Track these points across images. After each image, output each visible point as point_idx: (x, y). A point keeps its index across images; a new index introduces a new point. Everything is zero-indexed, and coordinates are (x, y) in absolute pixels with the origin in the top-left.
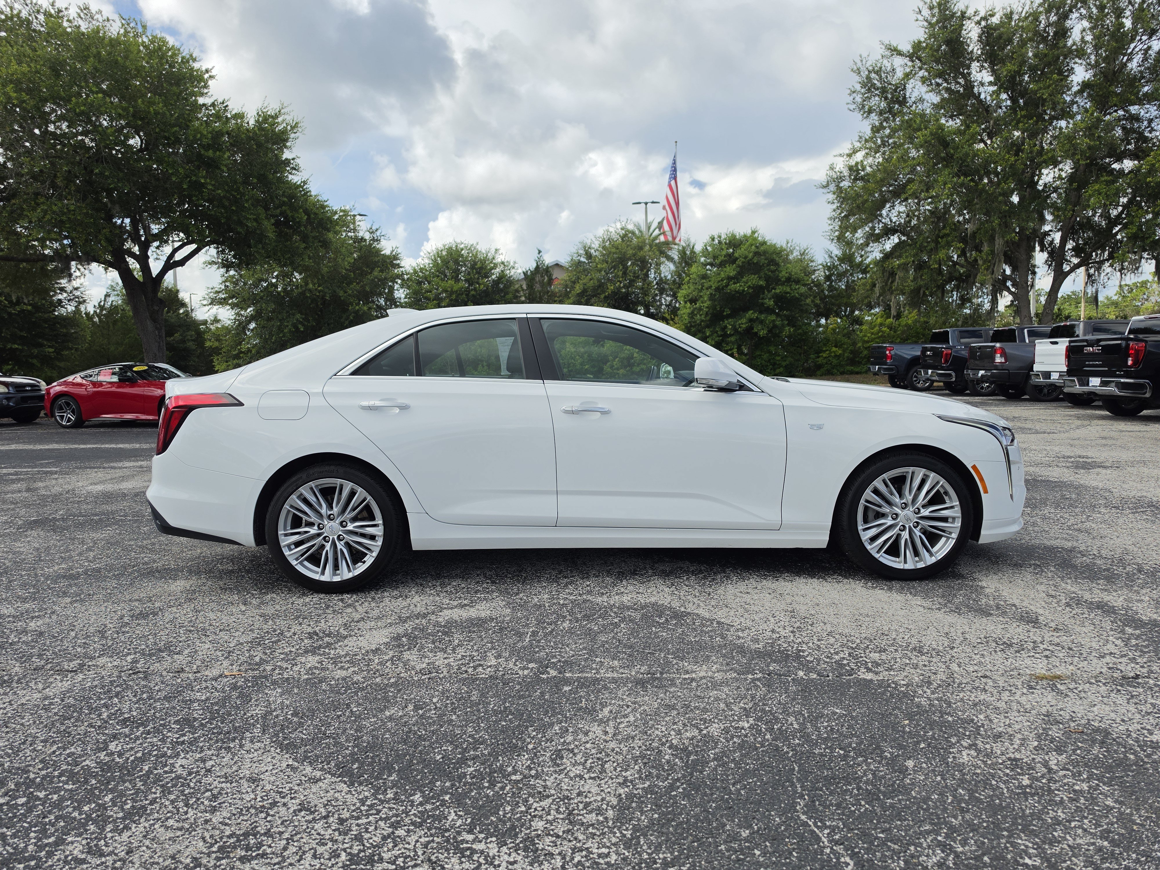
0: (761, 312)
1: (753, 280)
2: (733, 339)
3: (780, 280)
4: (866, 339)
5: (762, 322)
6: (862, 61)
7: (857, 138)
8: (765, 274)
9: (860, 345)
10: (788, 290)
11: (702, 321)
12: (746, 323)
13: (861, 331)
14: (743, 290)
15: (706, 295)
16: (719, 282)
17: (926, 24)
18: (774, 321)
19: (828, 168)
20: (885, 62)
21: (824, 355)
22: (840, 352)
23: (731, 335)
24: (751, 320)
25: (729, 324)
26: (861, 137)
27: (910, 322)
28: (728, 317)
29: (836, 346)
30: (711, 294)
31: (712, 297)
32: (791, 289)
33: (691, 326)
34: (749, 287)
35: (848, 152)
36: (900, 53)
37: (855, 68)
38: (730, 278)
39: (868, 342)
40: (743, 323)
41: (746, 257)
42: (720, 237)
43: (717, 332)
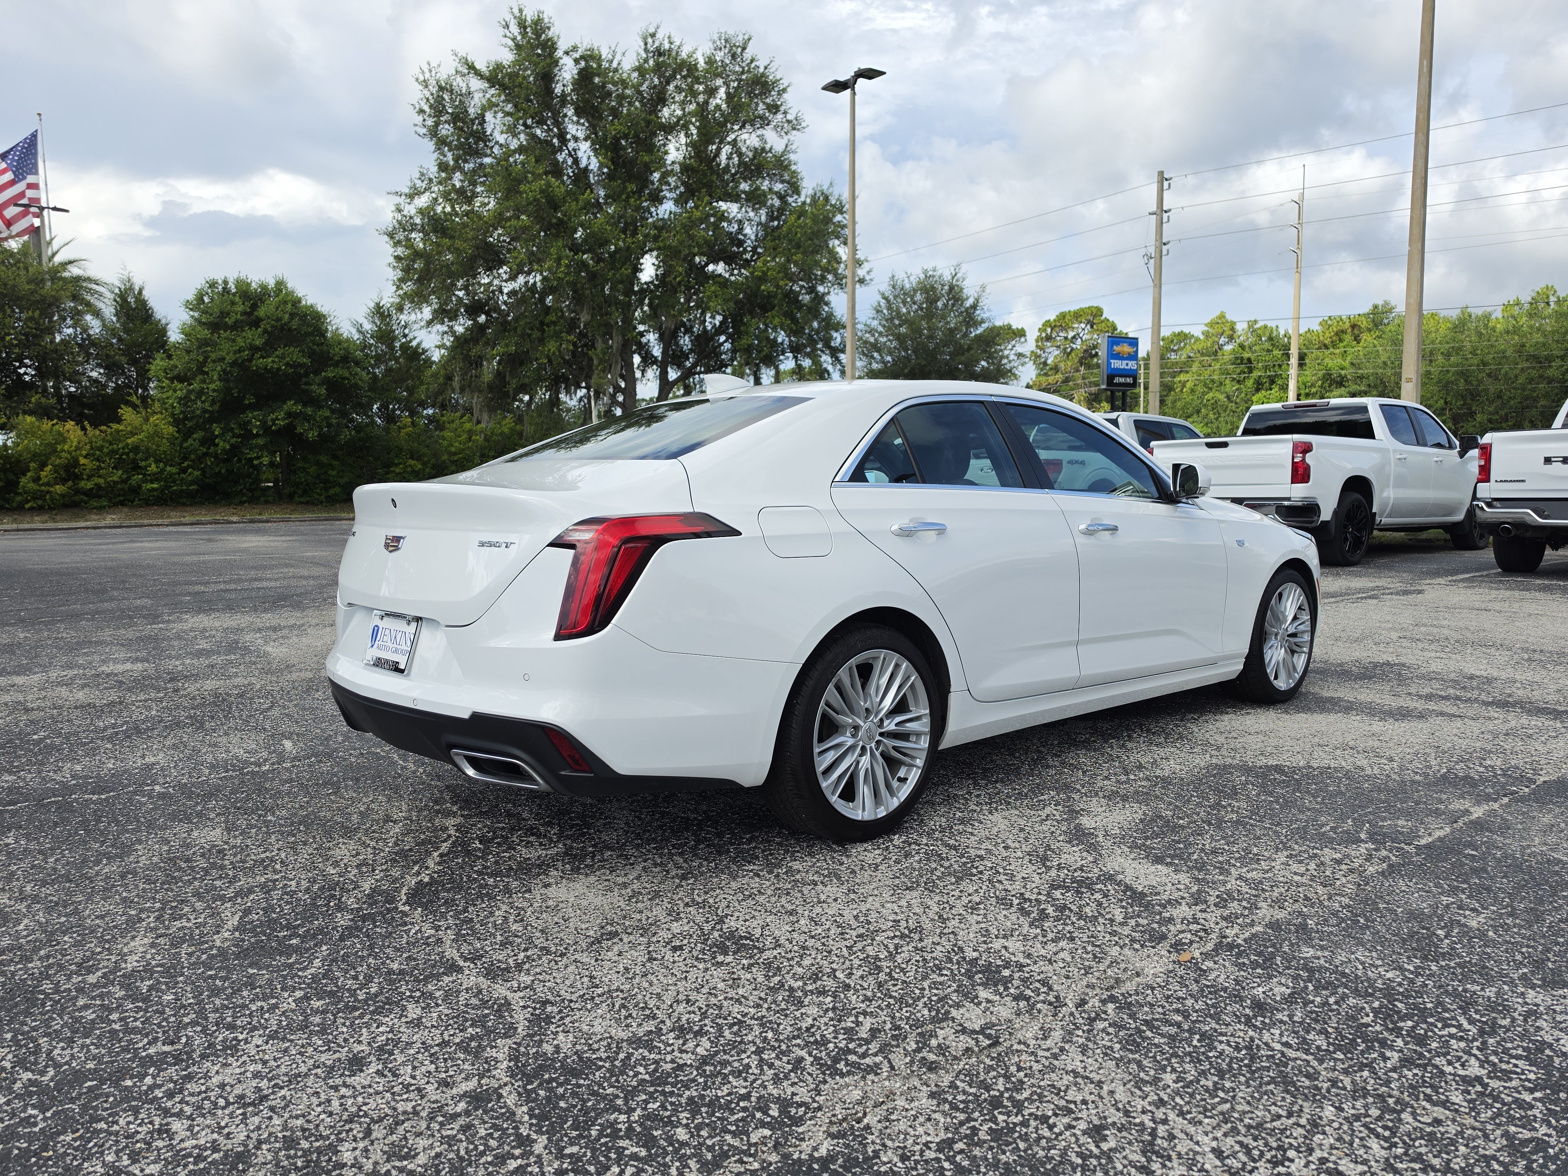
0: (305, 405)
1: (295, 354)
2: (261, 441)
3: (332, 359)
4: (453, 449)
5: (307, 418)
6: (430, 71)
7: (418, 175)
8: (309, 347)
9: (445, 457)
10: (347, 375)
11: (205, 411)
12: (283, 419)
13: (444, 439)
14: (279, 369)
15: (215, 371)
16: (235, 352)
17: (511, 43)
18: (327, 418)
19: (394, 208)
20: (459, 79)
21: (398, 470)
22: (420, 466)
23: (257, 435)
24: (289, 415)
25: (254, 420)
26: (422, 174)
27: (506, 430)
28: (252, 407)
29: (412, 458)
30: (224, 371)
31: (225, 376)
32: (350, 373)
33: (186, 418)
34: (287, 364)
35: (407, 191)
36: (478, 74)
37: (421, 78)
38: (254, 349)
39: (455, 454)
40: (279, 417)
41: (279, 319)
42: (226, 282)
43: (232, 430)
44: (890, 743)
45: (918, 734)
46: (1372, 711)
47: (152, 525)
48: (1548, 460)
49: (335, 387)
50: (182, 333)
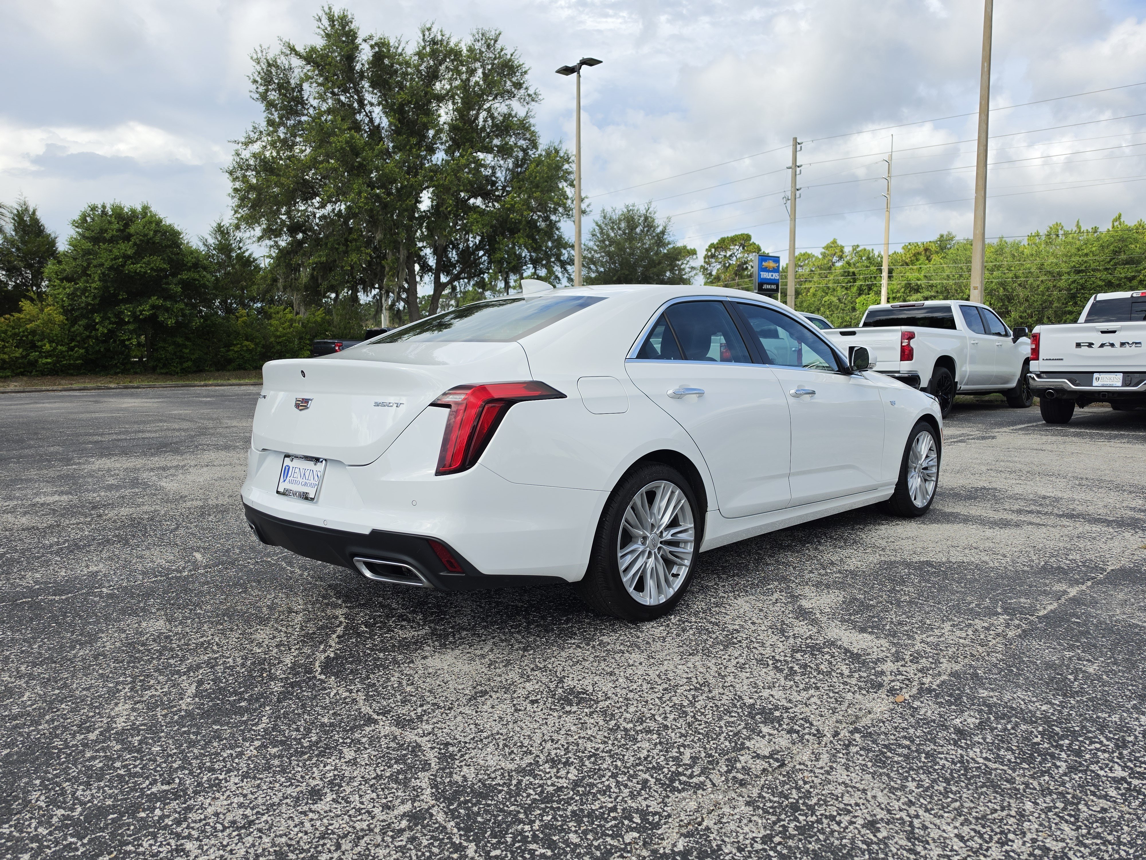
0: (165, 300)
1: (157, 262)
2: (131, 327)
3: (186, 265)
4: (278, 334)
5: (167, 310)
6: (262, 52)
7: (251, 129)
8: (169, 256)
9: (272, 339)
10: (197, 277)
11: (88, 304)
12: (149, 310)
13: (271, 325)
14: (145, 273)
15: (96, 274)
16: (112, 260)
17: (322, 33)
18: (182, 309)
19: (234, 153)
20: (283, 57)
21: (236, 349)
22: (253, 346)
23: (129, 322)
24: (153, 307)
25: (127, 311)
26: (255, 128)
27: (319, 319)
28: (125, 301)
29: (247, 340)
30: (103, 273)
31: (103, 278)
32: (200, 276)
33: (73, 309)
34: (152, 269)
35: (243, 140)
36: (297, 54)
37: (255, 57)
38: (126, 257)
39: (280, 337)
40: (145, 309)
41: (145, 235)
42: (104, 207)
43: (109, 318)
44: (667, 548)
45: (686, 542)
46: (982, 522)
47: (48, 391)
48: (1078, 345)
49: (188, 286)
50: (70, 245)
